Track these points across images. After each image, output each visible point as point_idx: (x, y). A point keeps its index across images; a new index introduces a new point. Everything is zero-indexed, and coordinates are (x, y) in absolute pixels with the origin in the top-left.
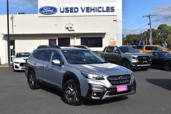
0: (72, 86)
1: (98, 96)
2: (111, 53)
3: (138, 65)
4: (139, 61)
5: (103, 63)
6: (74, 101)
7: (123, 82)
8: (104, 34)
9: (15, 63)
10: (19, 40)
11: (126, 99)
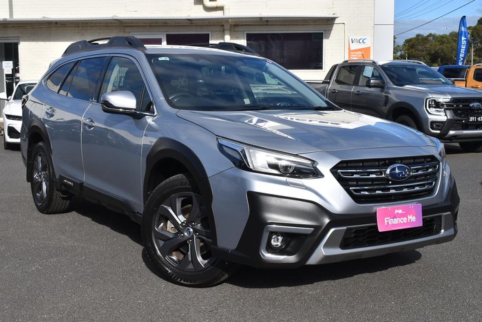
0: (183, 204)
1: (288, 249)
2: (353, 89)
3: (452, 132)
4: (456, 118)
5: (318, 109)
6: (191, 266)
7: (405, 190)
8: (329, 22)
9: (9, 117)
10: (33, 40)
11: (413, 262)
